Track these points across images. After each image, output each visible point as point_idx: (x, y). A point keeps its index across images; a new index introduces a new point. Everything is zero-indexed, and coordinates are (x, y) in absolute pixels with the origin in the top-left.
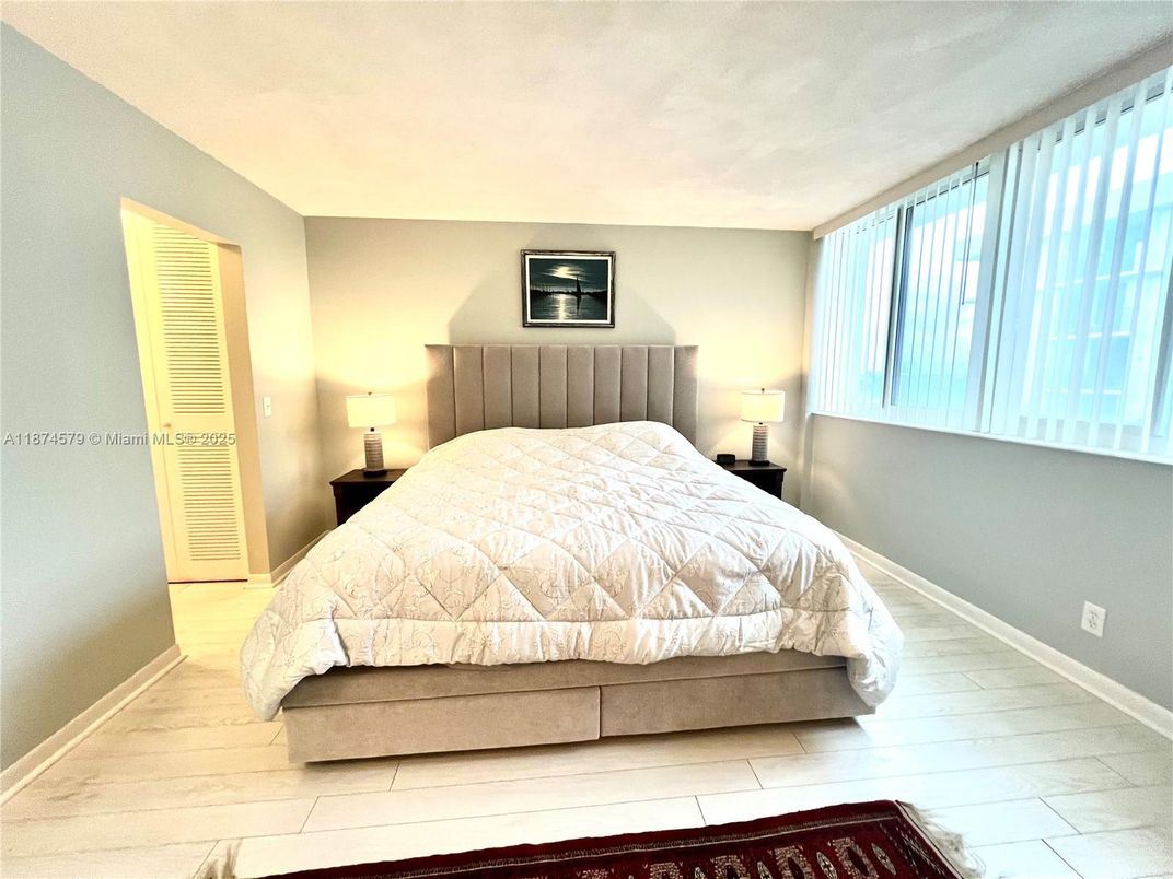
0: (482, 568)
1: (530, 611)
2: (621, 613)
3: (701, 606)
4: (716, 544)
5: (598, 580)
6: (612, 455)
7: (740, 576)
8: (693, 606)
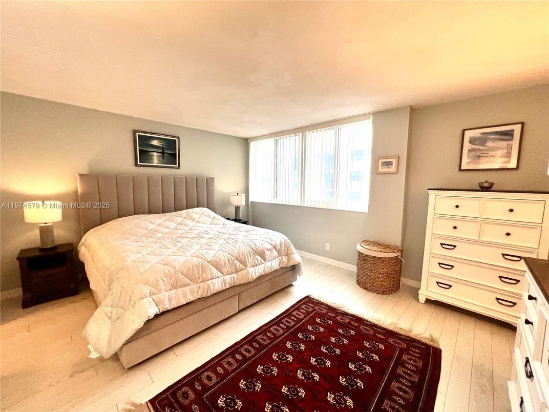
0: (202, 264)
1: (220, 274)
2: (244, 267)
3: (263, 261)
4: (263, 242)
5: (237, 259)
6: (195, 222)
7: (270, 250)
8: (261, 261)
